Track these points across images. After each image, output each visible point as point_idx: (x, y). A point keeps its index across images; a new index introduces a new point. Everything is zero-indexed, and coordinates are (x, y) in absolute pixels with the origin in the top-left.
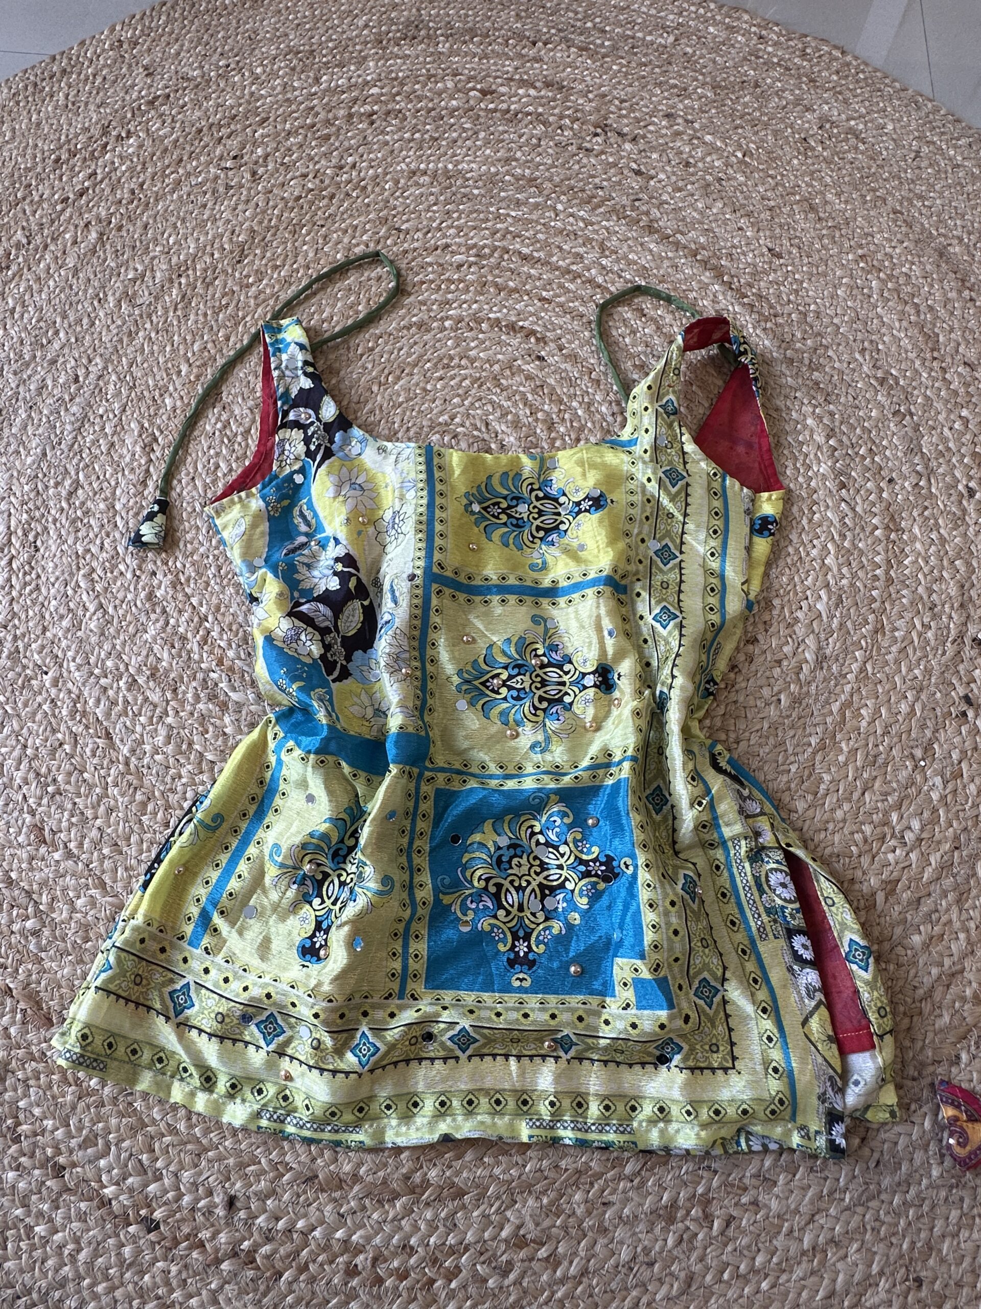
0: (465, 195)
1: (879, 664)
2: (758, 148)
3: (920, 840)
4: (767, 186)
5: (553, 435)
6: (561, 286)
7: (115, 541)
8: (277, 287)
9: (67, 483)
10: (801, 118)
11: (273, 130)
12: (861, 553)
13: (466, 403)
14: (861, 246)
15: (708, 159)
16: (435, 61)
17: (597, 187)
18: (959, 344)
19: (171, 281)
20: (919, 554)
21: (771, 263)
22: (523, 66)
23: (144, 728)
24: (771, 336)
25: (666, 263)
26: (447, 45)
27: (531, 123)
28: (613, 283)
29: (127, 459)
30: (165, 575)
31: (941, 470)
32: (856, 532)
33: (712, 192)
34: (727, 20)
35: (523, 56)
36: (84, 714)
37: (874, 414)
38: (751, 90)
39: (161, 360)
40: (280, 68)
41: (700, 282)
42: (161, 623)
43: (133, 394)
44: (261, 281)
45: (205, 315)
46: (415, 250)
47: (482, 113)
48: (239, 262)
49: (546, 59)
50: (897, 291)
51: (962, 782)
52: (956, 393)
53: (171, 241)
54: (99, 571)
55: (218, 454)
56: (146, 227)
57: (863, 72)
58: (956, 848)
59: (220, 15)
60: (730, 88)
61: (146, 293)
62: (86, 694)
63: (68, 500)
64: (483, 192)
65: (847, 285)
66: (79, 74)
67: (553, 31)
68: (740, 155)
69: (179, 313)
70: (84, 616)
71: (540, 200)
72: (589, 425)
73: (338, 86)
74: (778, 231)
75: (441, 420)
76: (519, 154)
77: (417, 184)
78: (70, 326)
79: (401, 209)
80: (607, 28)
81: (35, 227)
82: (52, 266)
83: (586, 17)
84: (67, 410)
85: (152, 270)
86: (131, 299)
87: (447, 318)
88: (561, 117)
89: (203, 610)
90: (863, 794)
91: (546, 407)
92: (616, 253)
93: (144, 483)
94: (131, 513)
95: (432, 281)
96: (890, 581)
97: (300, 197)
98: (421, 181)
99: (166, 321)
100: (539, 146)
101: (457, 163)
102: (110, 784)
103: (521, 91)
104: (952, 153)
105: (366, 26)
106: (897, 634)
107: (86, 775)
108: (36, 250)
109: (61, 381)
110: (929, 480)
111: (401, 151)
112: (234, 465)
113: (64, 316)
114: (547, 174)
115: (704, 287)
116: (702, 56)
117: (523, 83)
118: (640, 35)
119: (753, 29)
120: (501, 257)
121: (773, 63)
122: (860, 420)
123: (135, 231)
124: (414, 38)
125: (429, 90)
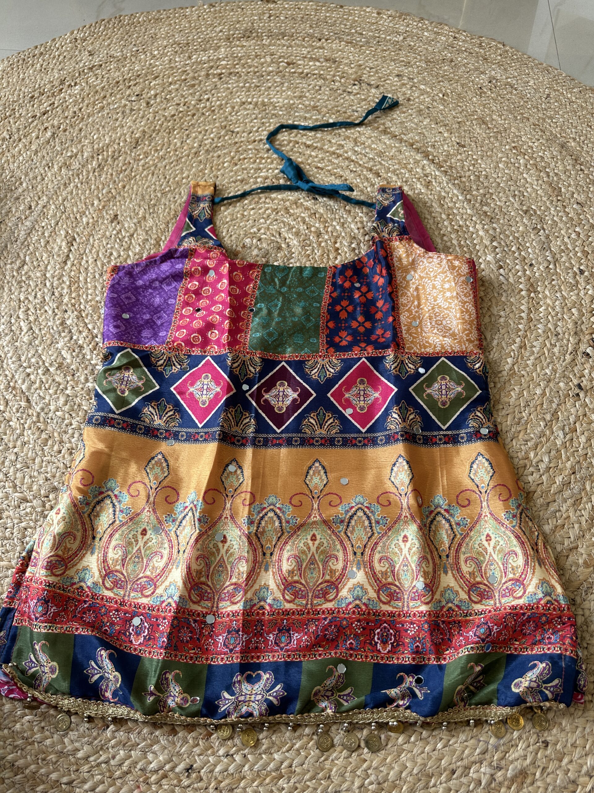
0: (273, 114)
1: (523, 365)
2: (452, 92)
3: (548, 469)
4: (457, 111)
5: (320, 240)
6: (330, 161)
7: (44, 293)
8: (156, 161)
9: (18, 263)
10: (478, 78)
11: (161, 81)
12: (512, 304)
13: (268, 222)
14: (514, 142)
15: (422, 97)
16: (260, 48)
17: (353, 111)
18: (573, 193)
19: (93, 157)
20: (549, 305)
21: (458, 150)
22: (313, 51)
23: (51, 397)
24: (457, 188)
25: (394, 150)
26: (268, 41)
27: (316, 79)
28: (361, 159)
29: (57, 249)
30: (73, 312)
31: (563, 260)
32: (509, 292)
33: (424, 114)
34: (435, 29)
35: (313, 46)
36: (14, 388)
37: (521, 229)
38: (449, 63)
39: (82, 198)
40: (168, 52)
41: (415, 159)
42: (68, 338)
43: (64, 216)
44: (147, 157)
45: (112, 175)
46: (242, 142)
47: (287, 74)
48: (135, 148)
49: (326, 48)
50: (535, 165)
51: (576, 434)
52: (572, 219)
53: (95, 137)
54: (32, 310)
55: (112, 248)
56: (81, 130)
57: (516, 55)
58: (573, 473)
59: (136, 27)
60: (436, 62)
61: (77, 163)
62: (17, 377)
63: (17, 271)
64: (285, 113)
65: (505, 162)
66: (50, 55)
67: (331, 34)
68: (441, 95)
69: (96, 174)
70: (20, 334)
71: (319, 117)
72: (343, 234)
73: (201, 60)
74: (463, 133)
75: (252, 231)
76: (307, 94)
77: (245, 109)
78: (29, 180)
79: (234, 121)
80: (364, 33)
81: (14, 130)
82: (22, 150)
83: (351, 27)
84: (22, 223)
85: (82, 152)
86: (68, 167)
87: (259, 177)
88: (334, 76)
89: (95, 331)
90: (512, 440)
91: (317, 225)
92: (364, 144)
93: (65, 263)
94: (56, 279)
95: (251, 158)
96: (530, 320)
97: (174, 115)
98: (248, 107)
99: (87, 178)
100: (320, 90)
101: (271, 98)
102: (26, 428)
103: (311, 63)
104: (569, 96)
105: (221, 31)
106: (534, 349)
107: (11, 423)
108: (14, 142)
109: (21, 208)
110: (555, 265)
111: (237, 92)
112: (122, 253)
113: (27, 175)
114: (324, 104)
115: (417, 162)
116: (419, 47)
117: (311, 59)
118: (383, 36)
119: (450, 34)
120: (294, 146)
121: (462, 50)
122: (512, 233)
123: (74, 132)
124: (249, 37)
125: (257, 62)
